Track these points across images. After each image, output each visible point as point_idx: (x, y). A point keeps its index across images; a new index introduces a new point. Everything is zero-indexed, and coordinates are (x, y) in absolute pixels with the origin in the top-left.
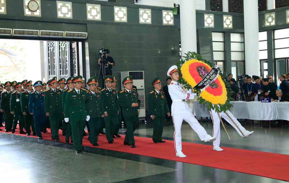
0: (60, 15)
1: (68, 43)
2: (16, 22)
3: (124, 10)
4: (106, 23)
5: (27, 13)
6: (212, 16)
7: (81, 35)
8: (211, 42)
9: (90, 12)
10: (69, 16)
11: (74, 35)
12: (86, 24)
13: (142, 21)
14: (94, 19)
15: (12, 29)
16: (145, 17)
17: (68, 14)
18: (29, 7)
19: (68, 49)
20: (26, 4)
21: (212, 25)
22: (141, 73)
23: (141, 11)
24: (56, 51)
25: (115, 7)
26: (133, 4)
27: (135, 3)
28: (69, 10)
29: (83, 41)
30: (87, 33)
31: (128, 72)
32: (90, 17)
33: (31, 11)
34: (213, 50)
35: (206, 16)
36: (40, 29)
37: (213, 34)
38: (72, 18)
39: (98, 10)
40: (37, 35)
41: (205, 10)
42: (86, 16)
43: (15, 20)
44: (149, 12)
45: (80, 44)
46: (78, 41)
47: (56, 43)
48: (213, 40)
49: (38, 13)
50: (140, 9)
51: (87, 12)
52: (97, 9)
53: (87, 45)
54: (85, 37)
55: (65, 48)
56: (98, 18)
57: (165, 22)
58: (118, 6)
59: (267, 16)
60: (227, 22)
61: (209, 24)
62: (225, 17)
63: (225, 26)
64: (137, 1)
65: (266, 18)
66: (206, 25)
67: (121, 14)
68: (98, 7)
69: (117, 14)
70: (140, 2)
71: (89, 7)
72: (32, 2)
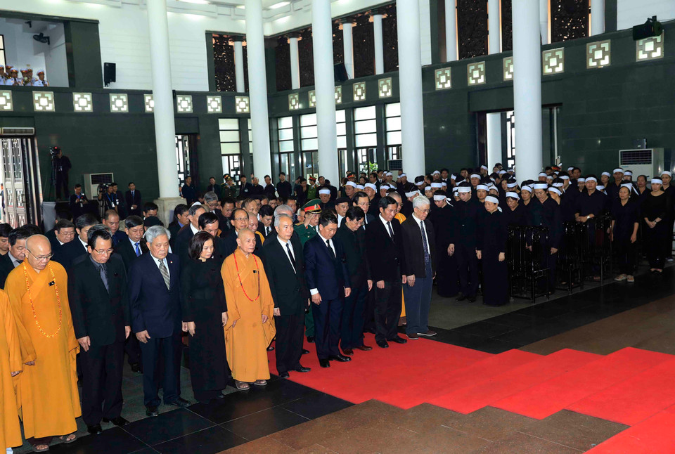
1: (19, 140)
3: (88, 97)
4: (62, 115)
6: (218, 99)
7: (26, 131)
9: (39, 101)
10: (8, 107)
11: (15, 130)
12: (33, 117)
13: (114, 109)
14: (44, 110)
16: (119, 104)
17: (6, 105)
19: (20, 147)
21: (219, 110)
22: (110, 176)
23: (113, 97)
24: (9, 148)
25: (74, 93)
26: (101, 89)
27: (104, 88)
28: (7, 101)
29: (32, 138)
30: (33, 128)
31: (90, 175)
32: (38, 108)
34: (221, 141)
35: (209, 99)
37: (221, 121)
38: (12, 110)
39: (50, 99)
41: (208, 90)
42: (32, 106)
44: (124, 97)
45: (29, 140)
46: (27, 137)
47: (9, 140)
48: (220, 129)
50: (110, 94)
51: (34, 102)
52: (47, 98)
53: (36, 141)
54: (32, 133)
55: (17, 145)
56: (51, 108)
57: (148, 109)
58: (78, 91)
59: (291, 97)
60: (241, 105)
61: (215, 109)
62: (238, 100)
63: (239, 110)
64: (106, 84)
65: (290, 100)
66: (210, 110)
67: (83, 102)
68: (50, 96)
69: (77, 102)
70: (112, 86)
71: (37, 96)
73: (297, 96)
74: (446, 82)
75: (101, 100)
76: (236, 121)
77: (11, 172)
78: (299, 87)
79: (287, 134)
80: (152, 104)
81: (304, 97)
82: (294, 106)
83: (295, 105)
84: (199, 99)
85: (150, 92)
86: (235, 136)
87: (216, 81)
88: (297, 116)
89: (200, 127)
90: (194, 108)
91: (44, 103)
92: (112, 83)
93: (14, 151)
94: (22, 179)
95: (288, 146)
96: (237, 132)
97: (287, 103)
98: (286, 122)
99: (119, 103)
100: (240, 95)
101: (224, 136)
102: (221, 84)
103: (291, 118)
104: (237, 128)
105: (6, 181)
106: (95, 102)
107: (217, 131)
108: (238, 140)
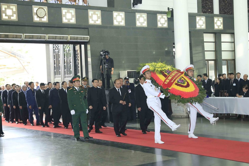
0: (65, 21)
1: (71, 46)
2: (26, 27)
3: (122, 14)
4: (106, 27)
5: (36, 19)
6: (203, 19)
7: (84, 39)
8: (203, 42)
9: (92, 17)
10: (73, 21)
11: (77, 38)
12: (88, 28)
13: (138, 24)
14: (95, 24)
15: (23, 34)
16: (141, 21)
17: (72, 19)
18: (38, 14)
19: (72, 52)
20: (35, 12)
21: (204, 27)
23: (138, 15)
25: (113, 12)
26: (130, 9)
27: (132, 8)
28: (72, 16)
29: (85, 44)
30: (89, 36)
31: (127, 71)
32: (91, 22)
33: (40, 17)
34: (205, 50)
35: (198, 18)
36: (47, 34)
37: (205, 35)
38: (75, 23)
39: (99, 15)
40: (45, 39)
41: (197, 12)
42: (88, 21)
43: (25, 26)
44: (145, 15)
45: (83, 46)
46: (80, 43)
47: (61, 46)
48: (205, 41)
49: (45, 20)
50: (136, 13)
51: (89, 18)
52: (97, 14)
53: (89, 47)
54: (88, 40)
55: (69, 50)
56: (99, 22)
57: (159, 25)
58: (116, 10)
60: (218, 24)
62: (216, 19)
63: (216, 27)
64: (133, 6)
66: (198, 27)
67: (119, 19)
69: (116, 19)
70: (139, 7)
72: (40, 9)
75: (130, 17)
84: (192, 19)
89: (192, 38)
91: (95, 18)
92: (139, 5)
96: (214, 44)
101: (206, 46)
104: (213, 41)
108: (214, 49)
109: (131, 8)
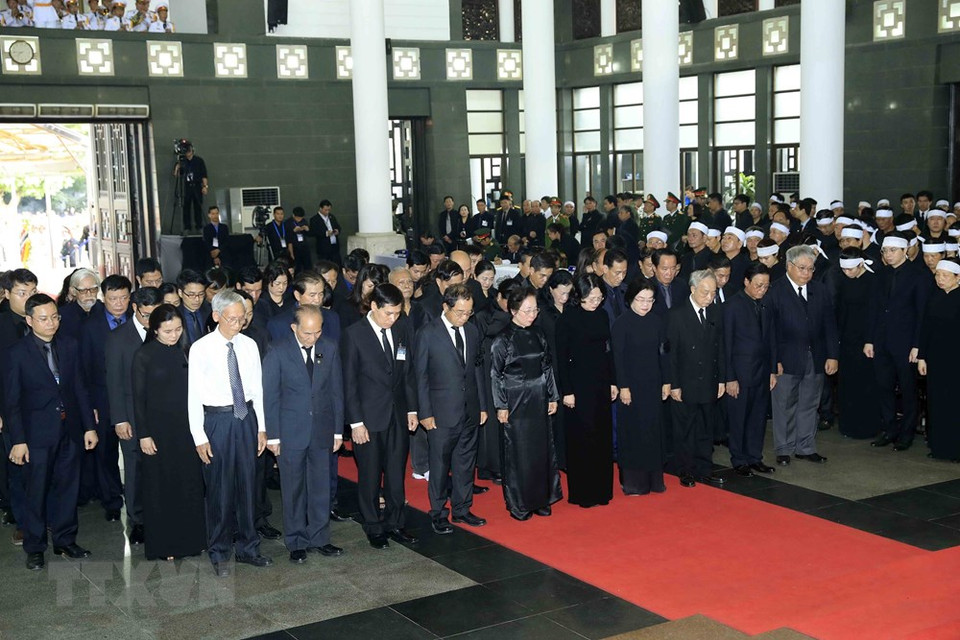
0: (85, 69)
1: (123, 126)
3: (240, 50)
4: (196, 83)
5: (10, 67)
6: (467, 54)
7: (135, 111)
9: (156, 58)
10: (107, 69)
11: (117, 111)
12: (147, 86)
13: (283, 72)
14: (166, 75)
16: (292, 64)
17: (103, 65)
18: (12, 55)
19: (123, 138)
20: (7, 50)
21: (467, 75)
22: (274, 192)
23: (282, 51)
24: (107, 139)
25: (215, 44)
26: (260, 37)
27: (268, 34)
28: (105, 58)
29: (145, 123)
30: (147, 107)
31: (241, 190)
32: (155, 70)
33: (19, 64)
34: (469, 131)
35: (451, 54)
36: (37, 103)
37: (470, 93)
38: (113, 74)
39: (176, 54)
40: (33, 114)
41: (448, 38)
42: (146, 68)
44: (302, 52)
45: (140, 126)
46: (136, 122)
48: (468, 109)
49: (34, 68)
50: (278, 46)
51: (149, 60)
52: (171, 52)
53: (151, 129)
54: (145, 114)
55: (120, 133)
56: (177, 70)
57: (342, 73)
58: (223, 40)
59: (598, 50)
60: (507, 66)
61: (459, 73)
62: (502, 55)
63: (502, 75)
64: (270, 28)
65: (596, 56)
66: (451, 75)
67: (231, 61)
68: (176, 48)
69: (221, 60)
70: (281, 31)
71: (153, 48)
72: (19, 44)
73: (609, 50)
74: (895, 26)
75: (262, 56)
76: (497, 94)
77: (109, 180)
78: (614, 33)
79: (589, 120)
80: (350, 63)
81: (622, 50)
82: (603, 67)
83: (605, 64)
84: (431, 54)
85: (346, 43)
86: (495, 122)
87: (464, 22)
88: (608, 85)
89: (432, 104)
90: (422, 71)
91: (166, 61)
92: (281, 27)
93: (115, 145)
94: (126, 193)
95: (590, 142)
96: (499, 115)
97: (590, 62)
98: (589, 97)
99: (293, 62)
100: (506, 46)
101: (474, 123)
102: (472, 26)
103: (598, 88)
104: (500, 108)
105: (99, 195)
106: (252, 61)
107: (463, 112)
108: (500, 130)
109: (265, 33)
